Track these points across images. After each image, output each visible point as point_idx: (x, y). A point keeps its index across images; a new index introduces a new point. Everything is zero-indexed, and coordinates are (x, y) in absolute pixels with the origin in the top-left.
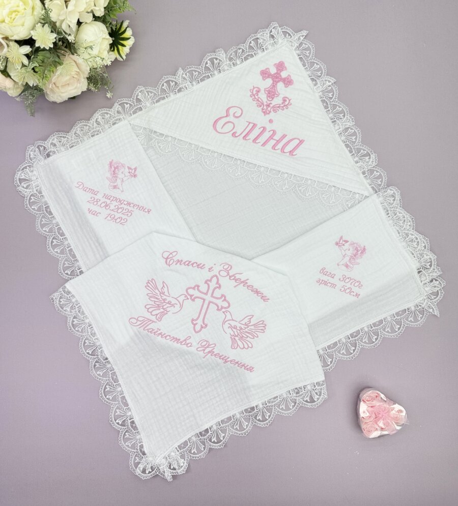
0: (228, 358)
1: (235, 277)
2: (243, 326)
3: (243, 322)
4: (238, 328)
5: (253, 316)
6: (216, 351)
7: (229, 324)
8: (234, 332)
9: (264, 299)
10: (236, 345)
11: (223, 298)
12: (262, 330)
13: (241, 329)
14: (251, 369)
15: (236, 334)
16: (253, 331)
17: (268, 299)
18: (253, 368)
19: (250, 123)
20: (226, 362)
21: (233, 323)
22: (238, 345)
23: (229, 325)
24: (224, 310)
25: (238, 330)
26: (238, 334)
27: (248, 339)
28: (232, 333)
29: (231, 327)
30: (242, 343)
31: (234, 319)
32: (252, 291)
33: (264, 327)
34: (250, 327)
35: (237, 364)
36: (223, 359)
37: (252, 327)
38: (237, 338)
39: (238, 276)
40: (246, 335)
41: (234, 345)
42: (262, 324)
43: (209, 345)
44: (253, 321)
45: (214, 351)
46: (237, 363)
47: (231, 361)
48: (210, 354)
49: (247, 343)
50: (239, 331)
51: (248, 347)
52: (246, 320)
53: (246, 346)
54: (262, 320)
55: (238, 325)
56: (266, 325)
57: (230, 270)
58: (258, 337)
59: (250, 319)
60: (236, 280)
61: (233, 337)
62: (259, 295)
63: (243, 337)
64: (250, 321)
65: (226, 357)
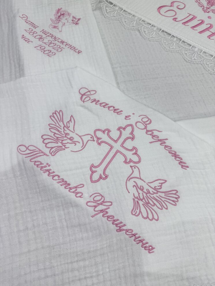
0: (125, 225)
1: (153, 133)
2: (151, 190)
3: (153, 185)
4: (145, 190)
5: (166, 181)
6: (110, 212)
7: (135, 182)
8: (139, 194)
9: (183, 165)
10: (138, 211)
11: (134, 151)
12: (173, 201)
13: (149, 192)
14: (150, 249)
15: (142, 197)
16: (163, 199)
17: (188, 167)
18: (153, 248)
19: (190, 15)
20: (120, 230)
21: (140, 183)
22: (140, 212)
23: (134, 184)
24: (132, 164)
25: (145, 192)
26: (144, 198)
27: (155, 208)
28: (136, 195)
29: (136, 186)
30: (147, 210)
31: (142, 178)
32: (169, 152)
33: (176, 198)
34: (159, 194)
35: (134, 237)
36: (116, 225)
37: (163, 195)
38: (141, 203)
39: (156, 133)
40: (153, 202)
41: (135, 211)
42: (175, 194)
43: (103, 202)
44: (165, 188)
45: (107, 210)
46: (134, 235)
47: (127, 231)
48: (102, 214)
49: (152, 213)
50: (145, 195)
51: (153, 218)
52: (157, 184)
53: (150, 217)
54: (175, 189)
55: (146, 187)
56: (179, 197)
57: (148, 124)
58: (167, 209)
59: (162, 183)
60: (153, 136)
61: (136, 200)
62: (178, 159)
63: (149, 203)
64: (161, 186)
65: (121, 223)
